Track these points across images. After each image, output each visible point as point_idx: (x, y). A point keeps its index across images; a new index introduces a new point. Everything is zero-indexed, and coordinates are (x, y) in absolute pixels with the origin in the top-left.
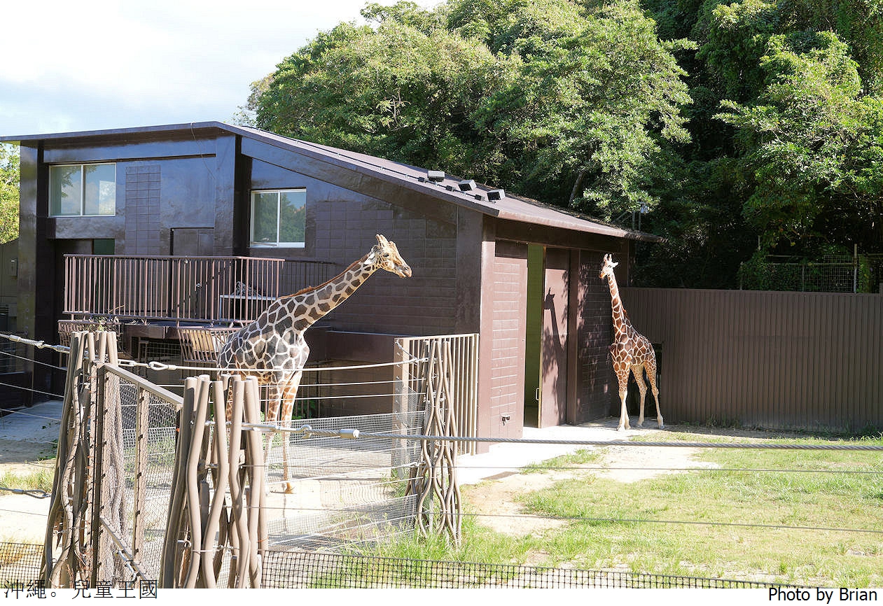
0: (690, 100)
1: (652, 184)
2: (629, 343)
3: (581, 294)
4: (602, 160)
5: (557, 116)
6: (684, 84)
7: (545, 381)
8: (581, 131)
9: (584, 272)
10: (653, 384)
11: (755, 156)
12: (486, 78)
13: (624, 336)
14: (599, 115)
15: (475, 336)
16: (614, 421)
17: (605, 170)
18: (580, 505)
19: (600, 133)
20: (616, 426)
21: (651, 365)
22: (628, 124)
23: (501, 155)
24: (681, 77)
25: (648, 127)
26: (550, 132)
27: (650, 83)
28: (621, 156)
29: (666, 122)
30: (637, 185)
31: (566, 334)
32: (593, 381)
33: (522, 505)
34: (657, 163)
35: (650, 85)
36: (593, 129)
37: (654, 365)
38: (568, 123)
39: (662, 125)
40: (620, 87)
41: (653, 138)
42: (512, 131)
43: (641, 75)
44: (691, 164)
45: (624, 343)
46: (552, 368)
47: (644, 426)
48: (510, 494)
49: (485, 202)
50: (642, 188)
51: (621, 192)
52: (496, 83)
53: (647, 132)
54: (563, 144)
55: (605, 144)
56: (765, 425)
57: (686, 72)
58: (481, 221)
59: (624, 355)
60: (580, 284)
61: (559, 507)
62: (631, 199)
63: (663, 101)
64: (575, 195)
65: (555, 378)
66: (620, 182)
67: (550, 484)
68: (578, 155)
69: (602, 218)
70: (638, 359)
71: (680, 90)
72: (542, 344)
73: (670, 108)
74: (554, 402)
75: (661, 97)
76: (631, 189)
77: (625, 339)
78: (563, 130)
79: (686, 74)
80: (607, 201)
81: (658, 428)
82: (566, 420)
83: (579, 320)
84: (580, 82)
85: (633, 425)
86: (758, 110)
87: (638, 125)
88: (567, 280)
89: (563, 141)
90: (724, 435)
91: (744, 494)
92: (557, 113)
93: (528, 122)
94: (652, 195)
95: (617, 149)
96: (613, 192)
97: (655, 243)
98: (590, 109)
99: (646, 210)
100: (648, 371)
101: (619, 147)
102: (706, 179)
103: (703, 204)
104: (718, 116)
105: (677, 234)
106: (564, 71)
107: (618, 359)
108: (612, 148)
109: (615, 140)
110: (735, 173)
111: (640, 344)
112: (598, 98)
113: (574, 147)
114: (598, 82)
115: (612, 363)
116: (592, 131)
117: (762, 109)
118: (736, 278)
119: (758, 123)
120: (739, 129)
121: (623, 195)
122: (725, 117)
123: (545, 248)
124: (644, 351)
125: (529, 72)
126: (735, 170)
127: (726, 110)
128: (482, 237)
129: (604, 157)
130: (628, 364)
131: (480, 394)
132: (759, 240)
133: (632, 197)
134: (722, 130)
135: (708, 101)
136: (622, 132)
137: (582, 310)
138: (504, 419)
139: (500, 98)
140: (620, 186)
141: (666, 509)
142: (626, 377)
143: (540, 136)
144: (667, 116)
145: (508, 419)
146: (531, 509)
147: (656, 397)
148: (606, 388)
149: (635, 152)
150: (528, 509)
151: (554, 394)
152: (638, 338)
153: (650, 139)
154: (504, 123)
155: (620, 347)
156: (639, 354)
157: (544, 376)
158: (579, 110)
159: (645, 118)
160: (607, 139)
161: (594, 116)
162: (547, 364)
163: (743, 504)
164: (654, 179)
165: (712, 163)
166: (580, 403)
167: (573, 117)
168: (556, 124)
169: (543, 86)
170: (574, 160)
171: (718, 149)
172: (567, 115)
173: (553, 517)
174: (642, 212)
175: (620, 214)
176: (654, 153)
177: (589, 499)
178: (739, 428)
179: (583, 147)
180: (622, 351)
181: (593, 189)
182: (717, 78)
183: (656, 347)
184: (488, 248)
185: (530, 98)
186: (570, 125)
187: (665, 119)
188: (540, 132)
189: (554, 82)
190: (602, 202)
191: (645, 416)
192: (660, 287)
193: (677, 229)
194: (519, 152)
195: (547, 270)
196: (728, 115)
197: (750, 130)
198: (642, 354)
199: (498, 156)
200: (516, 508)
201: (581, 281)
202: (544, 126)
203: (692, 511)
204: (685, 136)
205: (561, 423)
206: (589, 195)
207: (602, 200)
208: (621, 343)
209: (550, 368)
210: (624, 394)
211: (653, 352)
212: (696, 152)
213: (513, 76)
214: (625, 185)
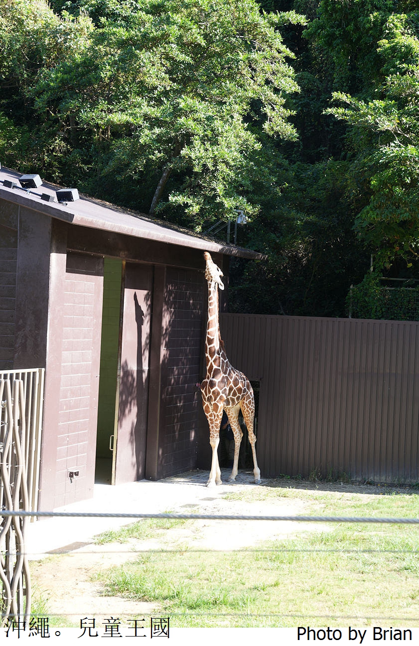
0: (297, 88)
1: (251, 188)
2: (222, 381)
3: (166, 320)
4: (193, 157)
5: (139, 99)
6: (291, 68)
7: (121, 426)
8: (168, 119)
9: (170, 293)
10: (251, 429)
11: (371, 160)
12: (47, 42)
13: (217, 372)
14: (190, 101)
15: (40, 372)
16: (202, 475)
17: (197, 169)
18: (175, 583)
19: (191, 123)
20: (205, 480)
21: (248, 407)
22: (224, 114)
23: (63, 144)
24: (288, 60)
25: (246, 119)
26: (131, 120)
27: (250, 64)
28: (216, 153)
29: (269, 114)
30: (234, 189)
31: (147, 369)
32: (177, 427)
33: (102, 585)
34: (258, 163)
35: (250, 67)
36: (183, 118)
37: (252, 407)
38: (153, 110)
39: (265, 117)
40: (214, 67)
41: (253, 132)
42: (83, 115)
43: (241, 54)
44: (295, 166)
45: (217, 380)
46: (130, 411)
47: (238, 480)
48: (84, 571)
49: (55, 204)
50: (240, 193)
51: (215, 196)
52: (61, 51)
53: (246, 125)
54: (146, 136)
55: (197, 137)
56: (377, 479)
57: (293, 54)
58: (50, 227)
59: (216, 394)
60: (165, 307)
61: (149, 585)
62: (226, 206)
63: (266, 87)
64: (158, 198)
65: (133, 424)
66: (214, 185)
67: (134, 557)
68: (164, 150)
69: (192, 228)
70: (233, 400)
71: (286, 76)
72: (119, 381)
73: (274, 97)
74: (131, 453)
75: (263, 83)
76: (227, 194)
77: (219, 376)
78: (146, 117)
79: (292, 55)
80: (198, 207)
81: (254, 483)
82: (145, 474)
83: (163, 351)
84: (168, 58)
85: (225, 480)
86: (375, 105)
87: (236, 116)
88: (149, 303)
89: (147, 132)
90: (330, 490)
91: (364, 564)
92: (138, 95)
93: (103, 104)
94: (251, 201)
95: (212, 144)
96: (205, 196)
97: (250, 260)
98: (178, 93)
99: (244, 220)
100: (245, 414)
101: (215, 143)
102: (311, 185)
103: (308, 215)
104: (330, 110)
105: (277, 249)
106: (148, 42)
107: (209, 399)
108: (206, 143)
109: (209, 133)
110: (347, 179)
111: (236, 382)
112: (189, 79)
113: (159, 139)
114: (188, 59)
115: (201, 403)
116: (182, 120)
117: (380, 103)
118: (345, 303)
119: (374, 120)
120: (352, 126)
121: (218, 201)
122: (337, 112)
123: (124, 263)
124: (240, 390)
125: (103, 41)
126: (347, 176)
127: (338, 104)
128: (51, 247)
129: (196, 152)
130: (221, 405)
131: (44, 444)
132: (372, 259)
133: (228, 203)
134: (328, 126)
135: (312, 90)
136: (218, 123)
137: (167, 339)
138: (71, 475)
139: (67, 71)
140: (214, 189)
141: (276, 585)
142: (219, 422)
143: (119, 123)
144: (270, 107)
145: (77, 474)
146: (113, 590)
147: (253, 445)
148: (193, 434)
149: (233, 149)
150: (110, 589)
151: (132, 442)
152: (234, 375)
153: (249, 133)
154: (73, 104)
155: (212, 384)
156: (234, 394)
157: (120, 420)
158: (166, 93)
159: (245, 108)
160: (199, 130)
161: (185, 102)
162: (124, 405)
163: (365, 576)
164: (253, 183)
165: (319, 166)
166: (162, 453)
167: (159, 102)
168: (137, 110)
169: (122, 60)
170: (159, 155)
171: (323, 149)
172: (151, 99)
173: (143, 599)
174: (239, 222)
175: (212, 224)
176: (255, 152)
177: (184, 575)
178: (347, 482)
179: (170, 140)
180: (214, 389)
181: (182, 192)
182: (322, 63)
183: (254, 385)
184: (57, 261)
185: (106, 73)
186: (155, 112)
187: (267, 110)
188: (118, 118)
189: (136, 56)
190: (191, 208)
191: (239, 468)
192: (257, 313)
193: (276, 244)
194: (86, 141)
195: (126, 289)
196: (341, 110)
197: (365, 128)
198: (238, 395)
199: (58, 143)
200: (95, 589)
201: (167, 304)
202: (122, 111)
203: (307, 587)
204: (289, 131)
205: (139, 478)
206: (176, 199)
207: (191, 205)
208: (214, 380)
209: (127, 411)
210: (215, 442)
211: (252, 391)
212: (298, 151)
213: (82, 44)
214: (220, 188)
